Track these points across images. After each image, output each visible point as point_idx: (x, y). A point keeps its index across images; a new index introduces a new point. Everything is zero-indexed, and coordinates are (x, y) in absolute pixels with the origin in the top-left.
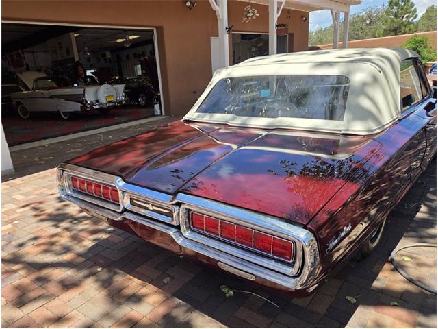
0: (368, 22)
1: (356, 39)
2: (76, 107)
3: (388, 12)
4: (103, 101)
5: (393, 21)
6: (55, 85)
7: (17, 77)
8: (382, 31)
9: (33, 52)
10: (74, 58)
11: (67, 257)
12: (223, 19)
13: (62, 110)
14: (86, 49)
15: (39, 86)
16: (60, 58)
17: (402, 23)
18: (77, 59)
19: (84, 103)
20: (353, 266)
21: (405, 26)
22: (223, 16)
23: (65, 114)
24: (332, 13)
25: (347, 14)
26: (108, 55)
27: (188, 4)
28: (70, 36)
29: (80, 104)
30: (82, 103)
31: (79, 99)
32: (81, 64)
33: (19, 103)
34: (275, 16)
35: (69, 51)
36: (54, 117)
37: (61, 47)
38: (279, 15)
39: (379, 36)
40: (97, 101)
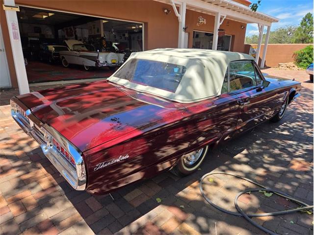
0: (289, 33)
1: (280, 43)
2: (93, 64)
3: (299, 29)
4: (110, 62)
5: (302, 35)
6: (86, 49)
7: (65, 42)
8: (295, 40)
9: (82, 29)
10: (100, 35)
11: (18, 153)
12: (181, 23)
13: (85, 65)
14: (113, 30)
15: (76, 49)
16: (93, 34)
17: (307, 36)
18: (102, 36)
19: (97, 62)
20: (176, 180)
21: (309, 39)
22: (182, 20)
23: (87, 67)
24: (259, 25)
25: (269, 27)
26: (127, 35)
27: (166, 11)
28: (100, 21)
29: (95, 63)
30: (96, 61)
31: (95, 59)
32: (105, 39)
33: (63, 58)
34: (218, 24)
35: (98, 30)
36: (81, 68)
37: (94, 28)
38: (221, 24)
39: (293, 43)
40: (106, 62)
